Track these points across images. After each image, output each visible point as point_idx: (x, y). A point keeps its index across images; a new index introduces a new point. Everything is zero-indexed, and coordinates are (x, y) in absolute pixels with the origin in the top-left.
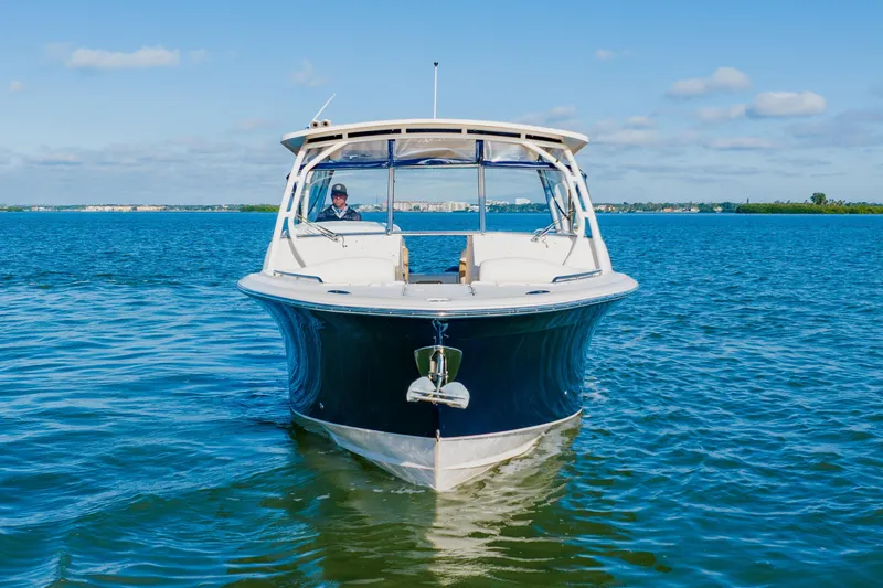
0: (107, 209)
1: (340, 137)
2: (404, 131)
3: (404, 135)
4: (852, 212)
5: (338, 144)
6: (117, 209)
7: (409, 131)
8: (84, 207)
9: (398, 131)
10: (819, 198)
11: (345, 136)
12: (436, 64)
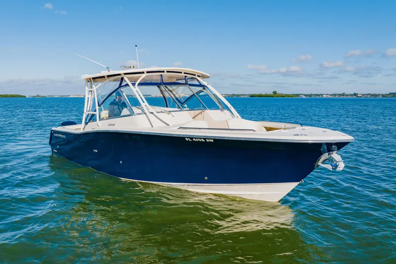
0: (76, 96)
1: (143, 73)
2: (166, 72)
3: (166, 73)
4: (283, 96)
5: (143, 76)
6: (79, 96)
7: (167, 72)
8: (69, 96)
9: (163, 72)
10: (275, 93)
11: (145, 73)
12: (136, 46)
